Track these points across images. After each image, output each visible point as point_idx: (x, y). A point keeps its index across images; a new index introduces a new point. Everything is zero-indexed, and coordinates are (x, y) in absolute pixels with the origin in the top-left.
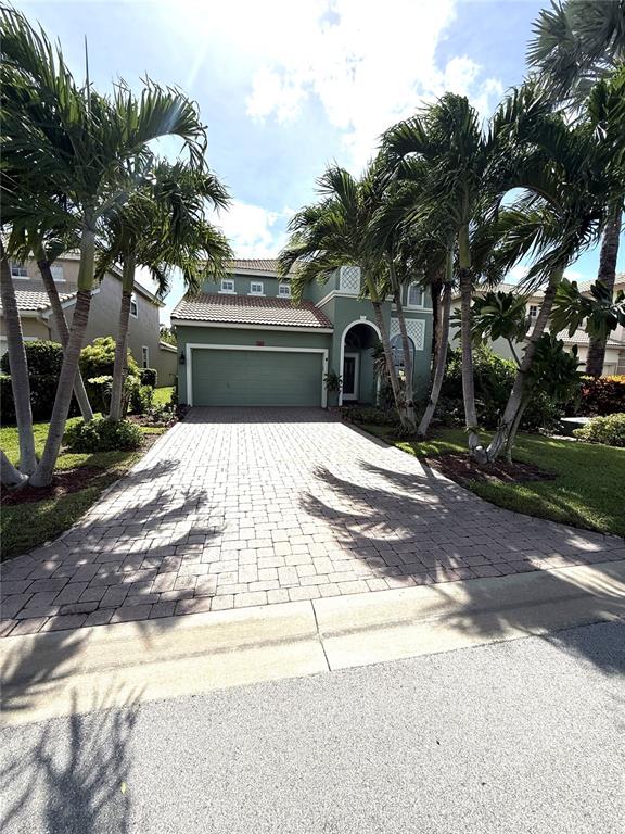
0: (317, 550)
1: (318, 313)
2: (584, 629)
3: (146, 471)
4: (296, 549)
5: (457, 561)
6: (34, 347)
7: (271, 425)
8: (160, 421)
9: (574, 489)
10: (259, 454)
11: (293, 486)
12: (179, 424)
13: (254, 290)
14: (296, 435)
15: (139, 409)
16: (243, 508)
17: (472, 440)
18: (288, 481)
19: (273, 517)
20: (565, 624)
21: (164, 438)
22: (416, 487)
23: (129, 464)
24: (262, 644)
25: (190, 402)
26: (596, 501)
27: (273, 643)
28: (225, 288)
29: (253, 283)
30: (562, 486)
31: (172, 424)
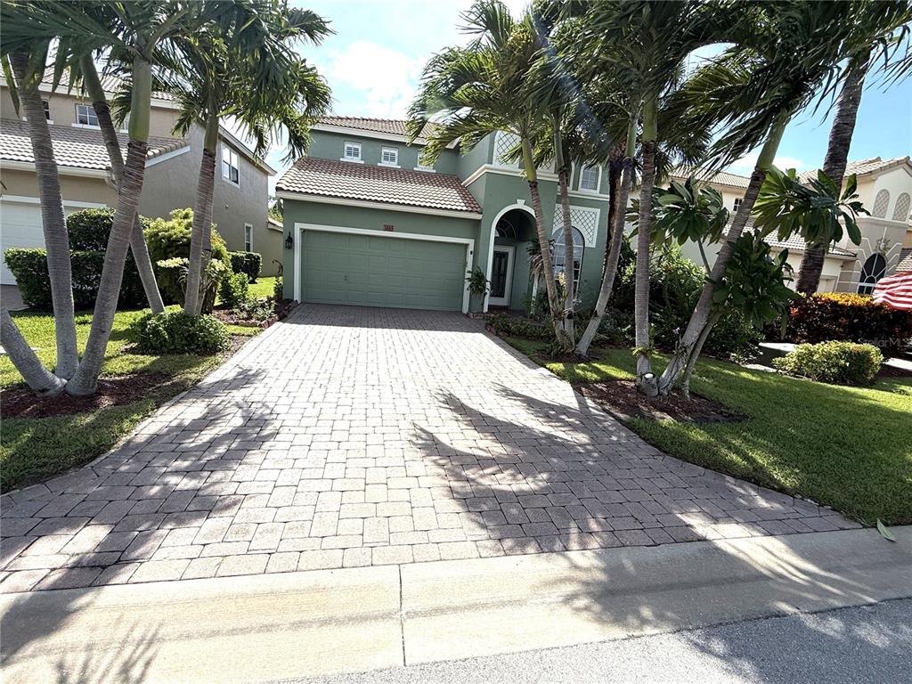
0: (421, 497)
1: (465, 193)
2: (750, 625)
3: (224, 381)
4: (394, 495)
5: (598, 523)
6: (99, 216)
7: (394, 331)
8: (254, 319)
9: (763, 435)
10: (372, 367)
11: (406, 411)
12: (279, 323)
13: (386, 159)
14: (422, 345)
15: (230, 302)
16: (337, 436)
17: (642, 365)
18: (401, 404)
19: (372, 451)
20: (727, 616)
21: (256, 340)
22: (562, 421)
23: (203, 372)
24: (325, 622)
25: (297, 297)
26: (788, 453)
27: (339, 622)
28: (349, 154)
29: (385, 150)
30: (749, 430)
31: (270, 324)
